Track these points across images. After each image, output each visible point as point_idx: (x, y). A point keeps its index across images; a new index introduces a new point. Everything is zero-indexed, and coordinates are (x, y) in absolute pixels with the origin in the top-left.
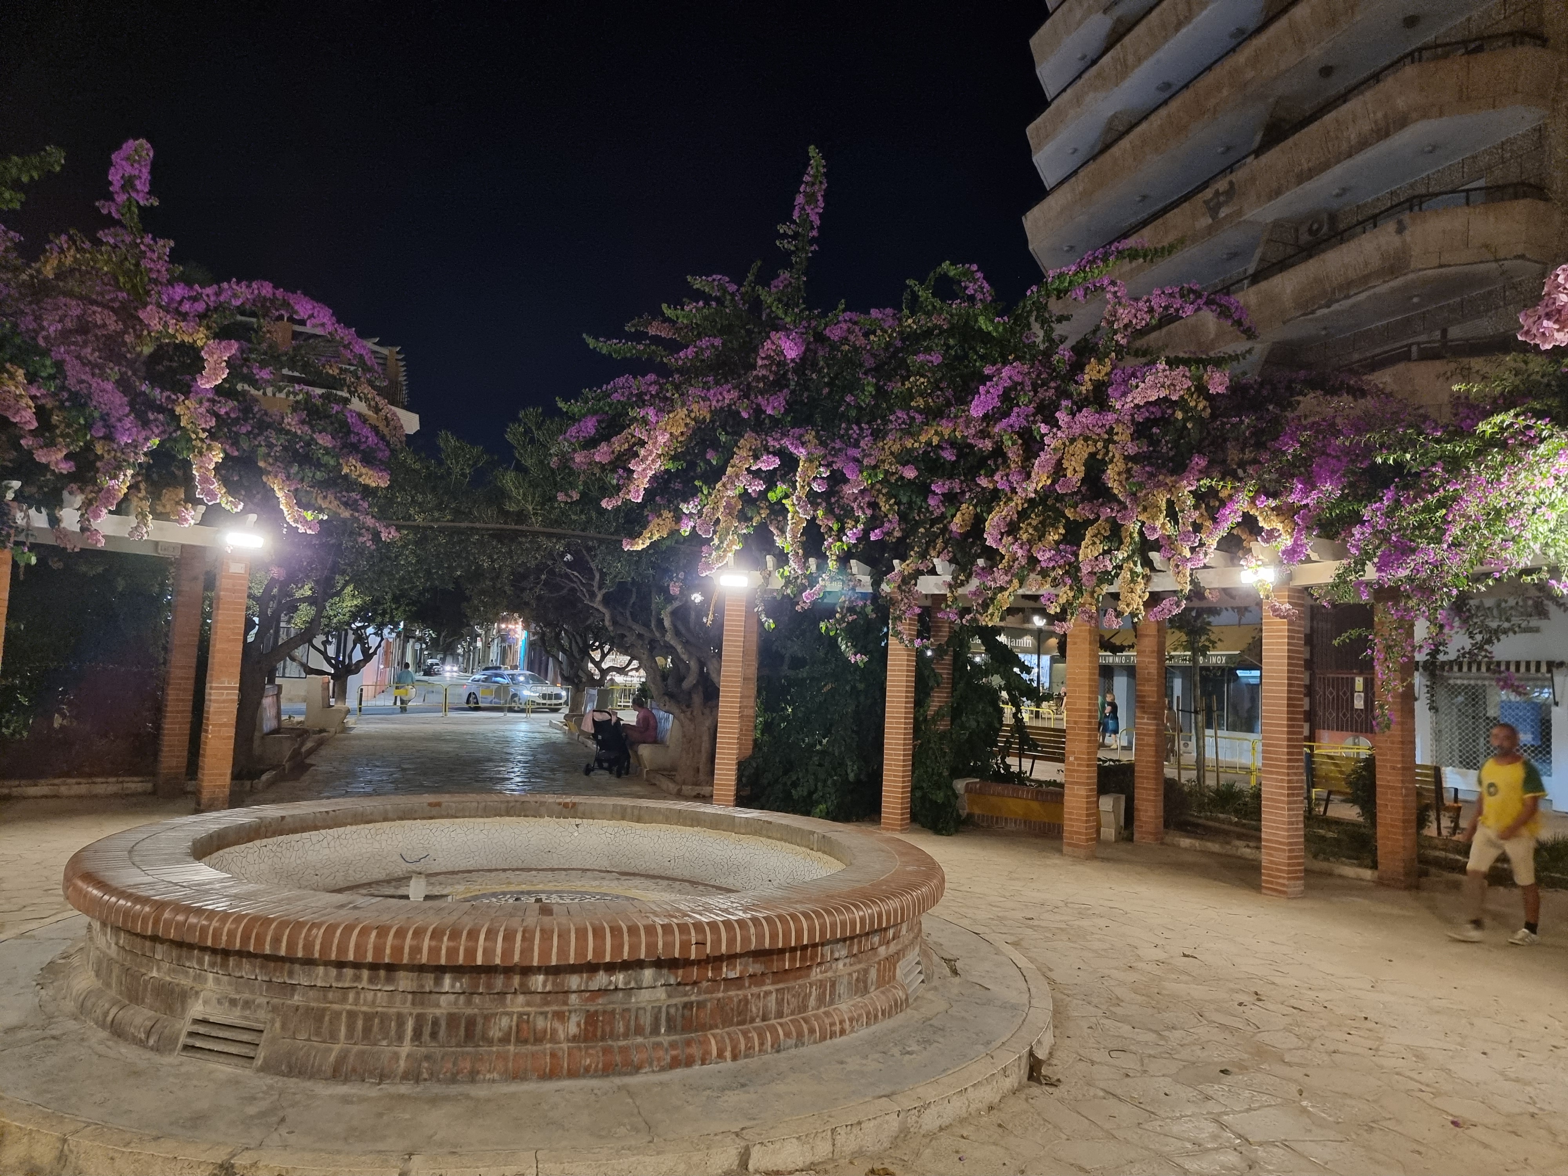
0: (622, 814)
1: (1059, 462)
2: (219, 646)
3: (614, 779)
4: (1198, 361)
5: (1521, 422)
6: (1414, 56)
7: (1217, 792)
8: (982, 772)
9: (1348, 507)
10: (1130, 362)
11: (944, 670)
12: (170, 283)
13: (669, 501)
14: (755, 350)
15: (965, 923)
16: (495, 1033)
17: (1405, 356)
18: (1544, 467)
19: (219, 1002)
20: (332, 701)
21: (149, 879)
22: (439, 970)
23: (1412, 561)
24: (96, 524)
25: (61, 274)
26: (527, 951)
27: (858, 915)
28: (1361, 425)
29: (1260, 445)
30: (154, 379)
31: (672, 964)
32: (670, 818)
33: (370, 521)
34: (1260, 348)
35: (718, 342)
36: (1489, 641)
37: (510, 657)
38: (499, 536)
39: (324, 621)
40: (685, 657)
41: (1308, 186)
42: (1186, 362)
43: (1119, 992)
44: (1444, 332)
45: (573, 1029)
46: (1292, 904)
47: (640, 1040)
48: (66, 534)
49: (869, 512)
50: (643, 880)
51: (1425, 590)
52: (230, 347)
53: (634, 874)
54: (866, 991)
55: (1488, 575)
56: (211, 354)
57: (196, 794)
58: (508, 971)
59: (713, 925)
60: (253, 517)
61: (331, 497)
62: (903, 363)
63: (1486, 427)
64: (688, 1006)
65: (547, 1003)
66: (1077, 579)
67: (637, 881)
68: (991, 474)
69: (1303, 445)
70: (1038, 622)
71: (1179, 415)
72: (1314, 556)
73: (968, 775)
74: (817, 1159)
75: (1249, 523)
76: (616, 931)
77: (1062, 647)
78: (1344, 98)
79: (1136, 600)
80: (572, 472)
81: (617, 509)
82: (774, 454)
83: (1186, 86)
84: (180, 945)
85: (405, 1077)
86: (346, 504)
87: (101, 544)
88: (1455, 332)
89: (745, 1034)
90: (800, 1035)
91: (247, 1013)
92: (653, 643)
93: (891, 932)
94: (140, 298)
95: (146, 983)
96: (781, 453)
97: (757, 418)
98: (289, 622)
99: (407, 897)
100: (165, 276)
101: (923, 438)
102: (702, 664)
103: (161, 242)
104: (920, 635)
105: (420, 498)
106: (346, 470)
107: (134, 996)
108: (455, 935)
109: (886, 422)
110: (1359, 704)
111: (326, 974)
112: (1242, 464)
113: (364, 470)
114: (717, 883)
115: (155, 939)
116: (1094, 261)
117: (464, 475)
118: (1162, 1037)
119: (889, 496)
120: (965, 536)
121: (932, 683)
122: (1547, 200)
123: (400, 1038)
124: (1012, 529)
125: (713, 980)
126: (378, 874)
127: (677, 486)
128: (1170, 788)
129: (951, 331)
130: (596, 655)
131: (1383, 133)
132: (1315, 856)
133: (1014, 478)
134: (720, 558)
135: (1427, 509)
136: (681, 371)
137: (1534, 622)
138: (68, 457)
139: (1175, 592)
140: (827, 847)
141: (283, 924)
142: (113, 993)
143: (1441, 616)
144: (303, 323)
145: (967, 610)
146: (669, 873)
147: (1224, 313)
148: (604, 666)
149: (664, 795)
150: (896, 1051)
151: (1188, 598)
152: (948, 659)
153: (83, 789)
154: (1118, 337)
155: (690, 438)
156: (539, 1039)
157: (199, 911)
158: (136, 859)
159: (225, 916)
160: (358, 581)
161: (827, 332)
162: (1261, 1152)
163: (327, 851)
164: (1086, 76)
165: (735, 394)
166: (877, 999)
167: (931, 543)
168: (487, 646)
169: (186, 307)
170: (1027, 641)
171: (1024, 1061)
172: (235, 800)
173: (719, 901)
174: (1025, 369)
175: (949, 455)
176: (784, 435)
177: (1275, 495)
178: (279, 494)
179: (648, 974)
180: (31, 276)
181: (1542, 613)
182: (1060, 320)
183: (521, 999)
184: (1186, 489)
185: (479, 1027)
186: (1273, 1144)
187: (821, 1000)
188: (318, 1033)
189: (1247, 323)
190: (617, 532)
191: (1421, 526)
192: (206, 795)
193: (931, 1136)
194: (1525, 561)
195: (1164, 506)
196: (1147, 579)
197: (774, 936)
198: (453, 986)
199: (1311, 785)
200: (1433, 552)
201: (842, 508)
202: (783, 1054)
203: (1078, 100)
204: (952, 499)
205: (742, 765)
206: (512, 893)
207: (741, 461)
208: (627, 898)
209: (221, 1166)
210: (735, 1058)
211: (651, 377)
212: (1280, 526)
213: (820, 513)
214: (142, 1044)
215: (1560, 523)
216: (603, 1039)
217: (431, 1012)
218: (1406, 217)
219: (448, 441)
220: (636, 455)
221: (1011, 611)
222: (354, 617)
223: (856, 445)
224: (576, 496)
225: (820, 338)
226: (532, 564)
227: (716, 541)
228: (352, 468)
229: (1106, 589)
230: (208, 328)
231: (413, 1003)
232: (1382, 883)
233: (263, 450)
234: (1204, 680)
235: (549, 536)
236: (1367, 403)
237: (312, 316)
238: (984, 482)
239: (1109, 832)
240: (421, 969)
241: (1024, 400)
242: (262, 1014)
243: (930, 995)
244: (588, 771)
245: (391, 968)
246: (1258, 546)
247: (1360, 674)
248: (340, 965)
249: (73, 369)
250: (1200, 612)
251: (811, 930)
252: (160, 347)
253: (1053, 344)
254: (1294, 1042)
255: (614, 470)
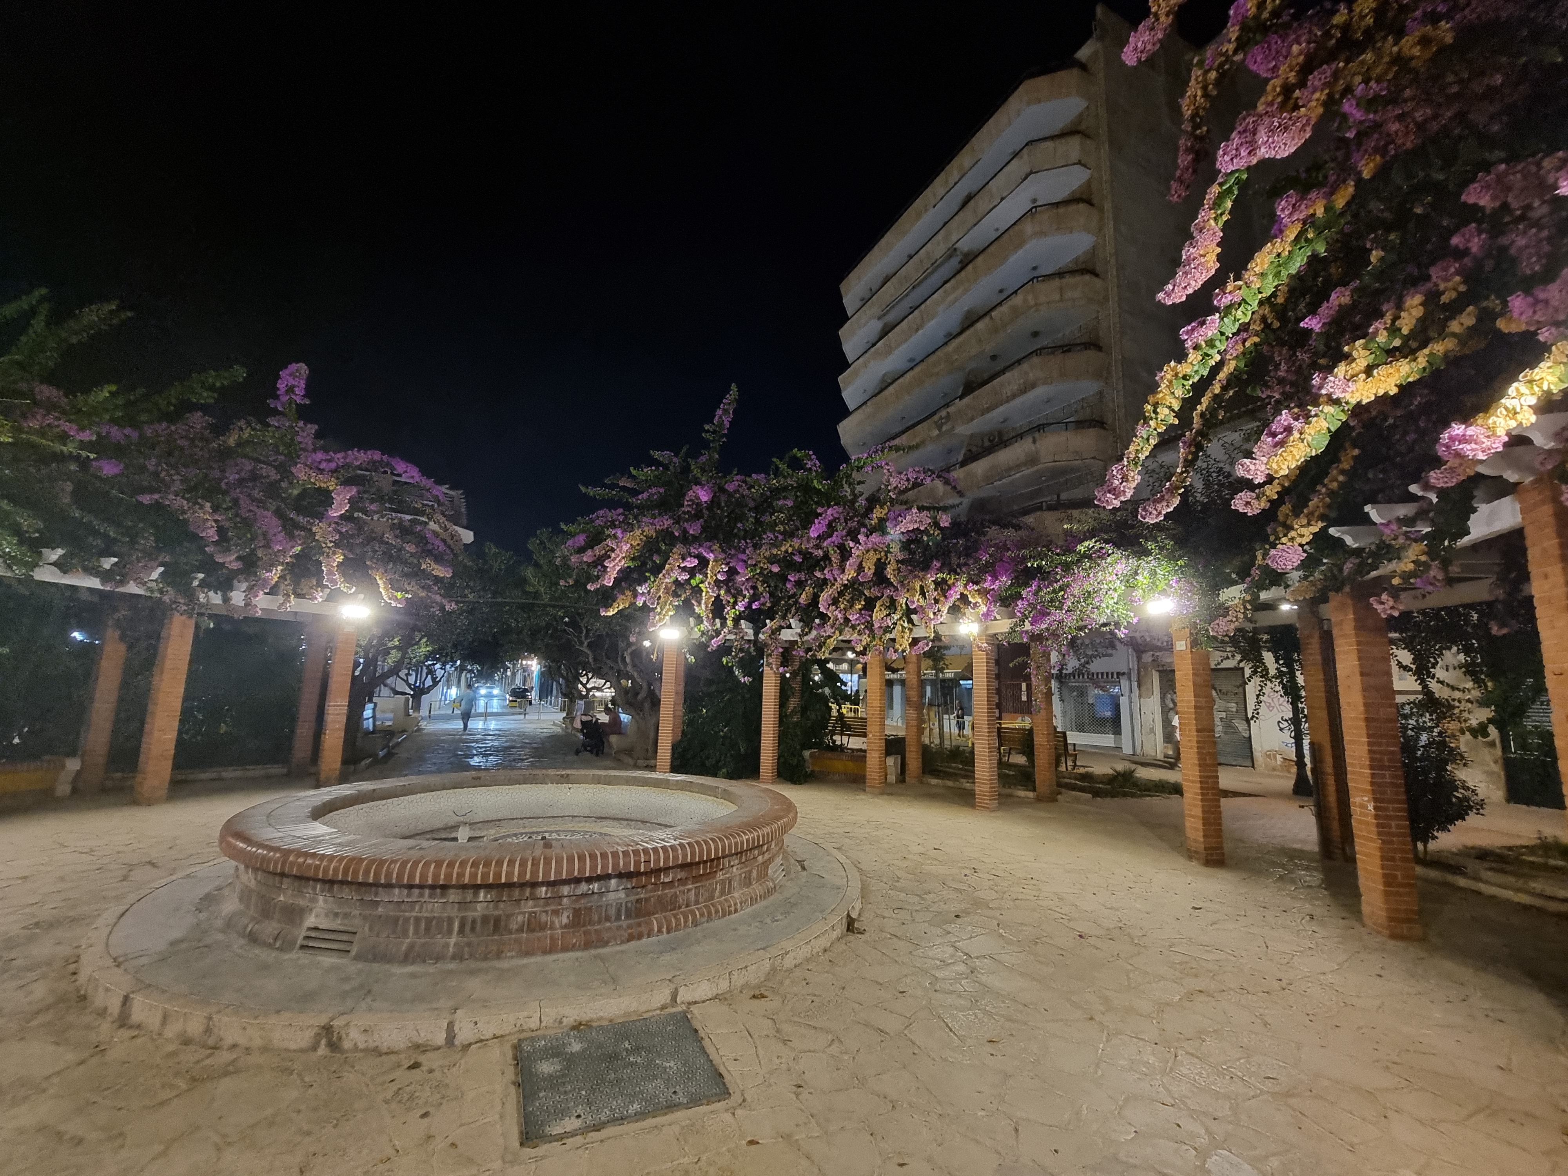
0: (598, 781)
1: (861, 563)
2: (335, 679)
3: (595, 758)
4: (934, 508)
5: (1098, 545)
6: (1037, 352)
7: (951, 751)
8: (820, 745)
9: (1015, 590)
10: (898, 508)
11: (796, 685)
12: (314, 451)
13: (630, 585)
14: (684, 495)
15: (809, 837)
16: (514, 926)
17: (1040, 508)
18: (1110, 569)
19: (327, 915)
20: (411, 711)
21: (280, 834)
22: (477, 887)
23: (1048, 620)
24: (255, 601)
25: (239, 444)
26: (535, 872)
27: (745, 838)
28: (1021, 545)
29: (968, 556)
30: (299, 510)
31: (629, 875)
32: (629, 782)
33: (438, 598)
34: (966, 501)
35: (662, 490)
36: (1088, 663)
37: (529, 681)
38: (522, 607)
39: (407, 661)
40: (639, 680)
41: (988, 416)
42: (928, 509)
43: (899, 873)
44: (1058, 496)
45: (565, 920)
46: (993, 814)
47: (608, 924)
48: (235, 608)
49: (752, 592)
50: (611, 822)
51: (1055, 635)
52: (351, 490)
53: (606, 818)
54: (750, 884)
55: (1085, 627)
56: (339, 495)
57: (317, 774)
58: (522, 885)
59: (655, 850)
60: (362, 596)
61: (413, 583)
62: (770, 505)
63: (1081, 548)
64: (638, 901)
65: (548, 904)
66: (872, 631)
67: (606, 823)
68: (822, 570)
69: (991, 556)
70: (850, 655)
71: (925, 538)
72: (998, 617)
73: (811, 748)
74: (720, 992)
75: (963, 598)
76: (593, 857)
77: (864, 669)
78: (1003, 372)
79: (904, 643)
80: (569, 567)
81: (597, 590)
82: (695, 557)
83: (922, 361)
84: (298, 878)
85: (454, 958)
86: (423, 588)
87: (259, 614)
88: (1064, 496)
89: (675, 916)
90: (710, 913)
91: (346, 922)
92: (619, 671)
93: (765, 847)
94: (292, 458)
95: (275, 905)
96: (698, 556)
97: (684, 536)
98: (384, 661)
99: (455, 839)
100: (311, 447)
101: (783, 549)
102: (649, 685)
103: (309, 426)
104: (783, 664)
105: (471, 583)
106: (424, 566)
107: (266, 913)
108: (487, 864)
109: (761, 539)
110: (1024, 698)
111: (400, 893)
112: (959, 566)
113: (436, 566)
114: (659, 821)
115: (282, 875)
116: (876, 452)
117: (500, 569)
118: (923, 899)
119: (763, 582)
120: (809, 605)
121: (789, 693)
122: (1105, 429)
123: (450, 932)
124: (835, 602)
125: (655, 884)
126: (439, 824)
127: (635, 576)
128: (926, 751)
129: (799, 487)
130: (584, 680)
131: (1023, 391)
132: (1004, 786)
133: (835, 572)
134: (660, 620)
135: (1054, 591)
136: (637, 507)
137: (1110, 651)
138: (239, 558)
139: (925, 638)
140: (727, 796)
141: (372, 862)
142: (252, 912)
143: (1063, 649)
144: (399, 475)
145: (809, 649)
146: (628, 816)
147: (947, 482)
148: (588, 686)
149: (625, 767)
150: (768, 920)
151: (933, 641)
152: (799, 678)
153: (239, 774)
154: (891, 494)
155: (643, 547)
156: (542, 927)
157: (314, 855)
158: (272, 822)
159: (331, 858)
160: (429, 636)
161: (726, 487)
162: (978, 963)
163: (403, 811)
164: (869, 352)
165: (671, 521)
166: (757, 888)
167: (788, 610)
168: (514, 674)
169: (323, 466)
170: (845, 666)
171: (844, 920)
172: (343, 778)
173: (660, 834)
174: (841, 510)
175: (798, 559)
176: (700, 545)
177: (977, 583)
178: (380, 582)
179: (613, 882)
180: (220, 445)
181: (1113, 647)
182: (859, 483)
183: (531, 903)
184: (930, 579)
185: (503, 924)
186: (984, 957)
187: (723, 892)
188: (394, 932)
189: (959, 488)
190: (597, 604)
191: (1052, 601)
192: (323, 776)
193: (790, 971)
194: (1103, 620)
195: (918, 588)
196: (911, 630)
197: (693, 855)
198: (485, 897)
199: (1001, 745)
200: (1058, 615)
201: (736, 589)
202: (699, 928)
203: (865, 365)
204: (800, 584)
205: (674, 747)
206: (526, 833)
207: (674, 561)
208: (601, 834)
209: (323, 1027)
210: (668, 932)
211: (621, 510)
212: (980, 600)
213: (722, 592)
214: (270, 946)
215: (1119, 600)
216: (584, 925)
217: (470, 914)
218: (1037, 435)
219: (491, 549)
220: (609, 557)
221: (835, 650)
222: (427, 658)
223: (744, 552)
224: (571, 582)
225: (722, 490)
226: (543, 624)
227: (659, 610)
228: (428, 565)
229: (888, 636)
230: (338, 478)
231: (459, 910)
232: (1039, 799)
233: (370, 554)
234: (942, 687)
235: (554, 607)
236: (1023, 533)
237: (406, 472)
238: (818, 574)
239: (892, 778)
240: (464, 887)
241: (839, 528)
242: (357, 921)
243: (789, 884)
244: (577, 752)
245: (444, 887)
246: (969, 611)
247: (1024, 681)
248: (410, 887)
249: (244, 502)
250: (940, 648)
251: (717, 849)
252: (305, 490)
253: (856, 497)
254: (994, 895)
255: (596, 567)
